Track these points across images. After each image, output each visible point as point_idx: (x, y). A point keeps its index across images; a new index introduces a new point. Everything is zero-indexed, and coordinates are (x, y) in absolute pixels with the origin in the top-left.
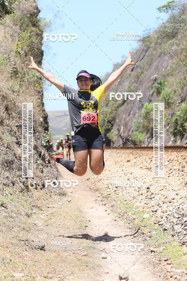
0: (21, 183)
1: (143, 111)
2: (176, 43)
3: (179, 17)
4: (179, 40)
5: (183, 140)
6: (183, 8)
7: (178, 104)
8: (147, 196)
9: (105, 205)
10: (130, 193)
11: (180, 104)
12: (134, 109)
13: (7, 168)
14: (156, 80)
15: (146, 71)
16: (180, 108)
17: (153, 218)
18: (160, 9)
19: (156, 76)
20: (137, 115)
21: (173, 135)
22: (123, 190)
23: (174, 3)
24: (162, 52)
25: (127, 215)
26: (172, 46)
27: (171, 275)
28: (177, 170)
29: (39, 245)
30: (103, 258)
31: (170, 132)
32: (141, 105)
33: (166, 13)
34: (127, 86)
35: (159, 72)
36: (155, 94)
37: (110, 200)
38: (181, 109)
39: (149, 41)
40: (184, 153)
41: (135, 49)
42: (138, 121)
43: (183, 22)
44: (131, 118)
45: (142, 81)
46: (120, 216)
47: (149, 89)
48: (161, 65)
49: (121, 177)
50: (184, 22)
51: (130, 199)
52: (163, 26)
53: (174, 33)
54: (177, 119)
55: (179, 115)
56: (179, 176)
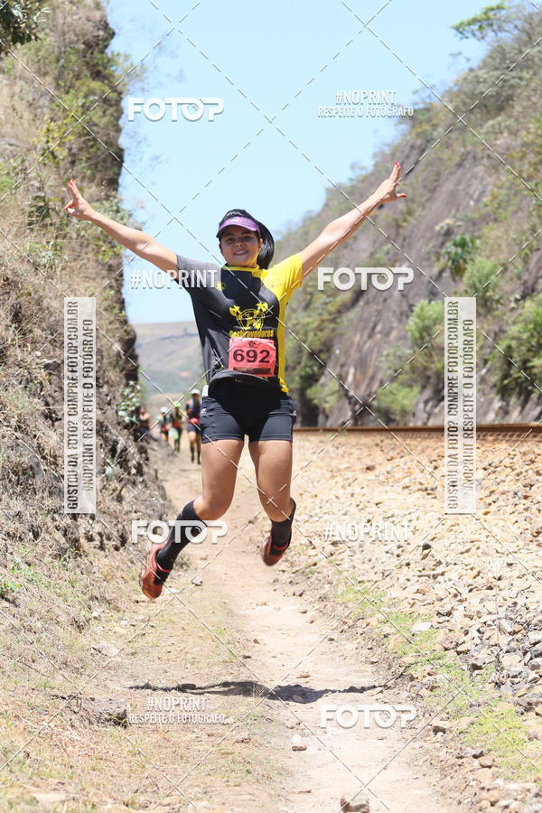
0: (58, 530)
1: (412, 324)
2: (507, 127)
3: (516, 51)
4: (517, 120)
5: (528, 406)
6: (527, 26)
7: (513, 305)
8: (424, 569)
9: (301, 595)
10: (374, 560)
11: (518, 305)
12: (385, 316)
13: (19, 489)
14: (448, 233)
15: (420, 209)
16: (521, 315)
17: (441, 634)
18: (461, 30)
19: (449, 221)
20: (394, 334)
21: (498, 392)
22: (355, 553)
23: (503, 12)
24: (468, 153)
25: (364, 625)
26: (495, 135)
27: (492, 800)
28: (511, 495)
29: (111, 711)
30: (295, 749)
31: (491, 384)
32: (405, 307)
33: (478, 40)
34: (365, 250)
35: (458, 209)
36: (446, 274)
37: (317, 582)
38: (521, 318)
39: (429, 120)
40: (532, 446)
41: (389, 145)
42: (398, 353)
43: (528, 67)
44: (378, 344)
45: (410, 237)
46: (346, 627)
47: (428, 259)
48: (464, 190)
49: (349, 514)
50: (532, 68)
51: (375, 578)
52: (469, 78)
53: (503, 99)
54: (509, 347)
55: (516, 334)
56: (516, 513)
